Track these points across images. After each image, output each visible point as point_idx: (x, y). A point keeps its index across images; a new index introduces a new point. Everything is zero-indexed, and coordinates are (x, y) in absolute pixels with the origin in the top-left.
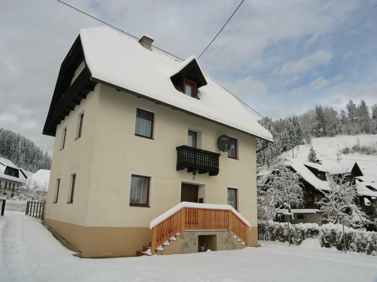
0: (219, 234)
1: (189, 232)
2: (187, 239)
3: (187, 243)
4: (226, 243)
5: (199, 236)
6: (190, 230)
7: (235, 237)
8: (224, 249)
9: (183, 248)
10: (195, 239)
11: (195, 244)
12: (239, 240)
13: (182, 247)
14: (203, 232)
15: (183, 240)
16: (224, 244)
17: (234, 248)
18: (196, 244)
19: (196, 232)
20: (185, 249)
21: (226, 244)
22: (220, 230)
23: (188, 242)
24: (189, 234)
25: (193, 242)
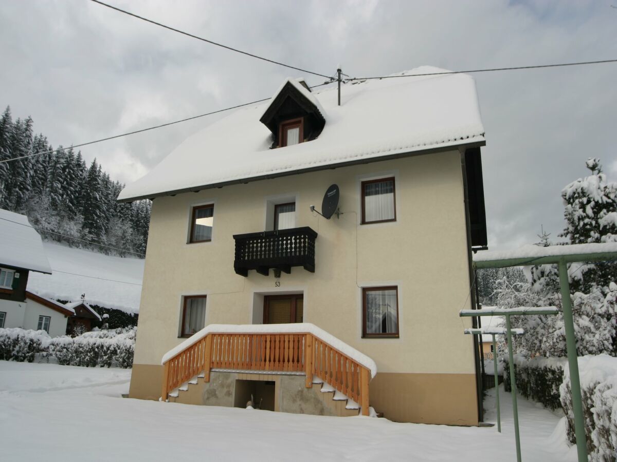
0: (282, 380)
1: (218, 374)
2: (215, 384)
3: (215, 391)
4: (298, 400)
5: (238, 381)
6: (221, 370)
7: (327, 388)
8: (294, 412)
9: (208, 398)
10: (229, 386)
11: (229, 394)
12: (339, 396)
13: (206, 396)
14: (245, 375)
15: (208, 385)
16: (294, 401)
17: (322, 412)
18: (232, 394)
19: (232, 374)
20: (210, 399)
21: (299, 402)
22: (283, 373)
23: (216, 388)
24: (219, 376)
25: (225, 390)
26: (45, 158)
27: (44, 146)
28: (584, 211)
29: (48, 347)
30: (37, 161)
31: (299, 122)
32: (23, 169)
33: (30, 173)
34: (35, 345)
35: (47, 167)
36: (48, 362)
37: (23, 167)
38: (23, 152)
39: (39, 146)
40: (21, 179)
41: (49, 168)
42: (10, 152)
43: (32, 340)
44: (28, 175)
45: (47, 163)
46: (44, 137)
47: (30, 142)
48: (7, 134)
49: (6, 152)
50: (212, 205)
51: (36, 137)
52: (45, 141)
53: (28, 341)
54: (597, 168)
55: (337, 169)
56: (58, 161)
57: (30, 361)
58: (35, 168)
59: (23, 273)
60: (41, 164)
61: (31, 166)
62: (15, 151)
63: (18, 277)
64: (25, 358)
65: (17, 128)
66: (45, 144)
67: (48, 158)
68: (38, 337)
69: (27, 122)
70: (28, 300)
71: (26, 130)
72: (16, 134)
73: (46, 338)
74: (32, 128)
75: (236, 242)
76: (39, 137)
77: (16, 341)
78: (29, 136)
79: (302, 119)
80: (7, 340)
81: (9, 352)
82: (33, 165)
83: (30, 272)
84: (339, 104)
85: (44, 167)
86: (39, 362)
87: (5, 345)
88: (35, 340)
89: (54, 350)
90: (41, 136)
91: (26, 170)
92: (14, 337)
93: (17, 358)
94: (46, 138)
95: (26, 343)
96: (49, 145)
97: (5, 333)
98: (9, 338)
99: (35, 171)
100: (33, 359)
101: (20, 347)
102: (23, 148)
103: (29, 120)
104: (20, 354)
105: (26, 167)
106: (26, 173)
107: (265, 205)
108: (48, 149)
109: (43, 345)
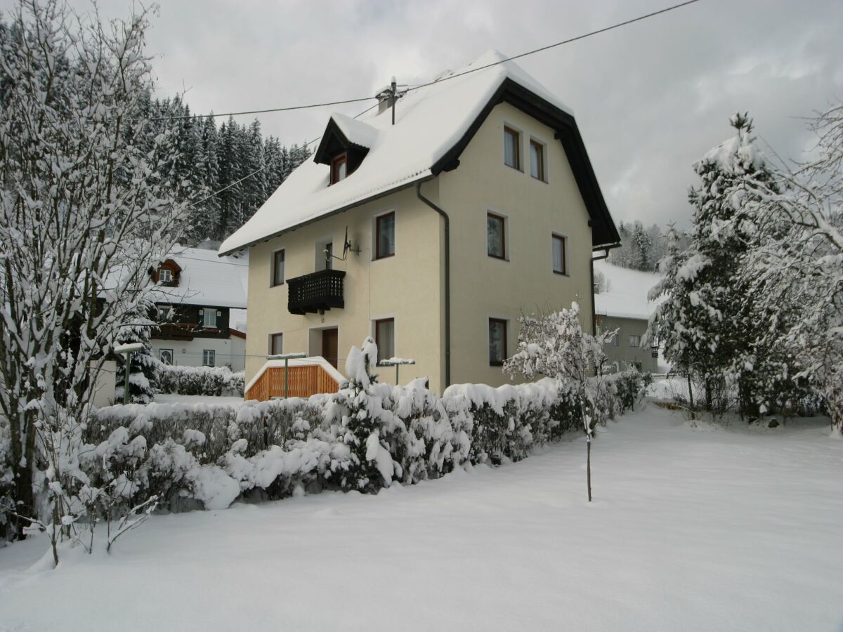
26: (280, 164)
27: (276, 149)
28: (708, 191)
29: (230, 382)
30: (271, 169)
31: (343, 157)
32: (257, 182)
33: (265, 185)
34: (219, 380)
35: (283, 174)
36: (232, 395)
37: (256, 179)
38: (254, 162)
39: (271, 151)
40: (255, 195)
41: (285, 174)
42: (240, 167)
43: (216, 376)
44: (263, 187)
45: (282, 169)
46: (275, 138)
47: (261, 149)
48: (234, 146)
49: (236, 167)
50: (283, 250)
51: (267, 141)
52: (278, 143)
53: (213, 377)
54: (745, 124)
55: (347, 211)
56: (293, 165)
57: (218, 395)
58: (269, 178)
59: (225, 311)
60: (276, 172)
61: (264, 176)
62: (245, 164)
63: (220, 315)
64: (213, 392)
65: (243, 136)
66: (277, 147)
67: (282, 163)
68: (222, 373)
69: (255, 126)
70: (233, 337)
71: (255, 135)
72: (244, 144)
73: (227, 373)
74: (260, 132)
75: (289, 286)
76: (270, 140)
77: (204, 378)
78: (259, 143)
79: (345, 154)
80: (197, 377)
81: (200, 387)
82: (267, 175)
83: (230, 309)
84: (393, 123)
85: (279, 174)
86: (225, 396)
87: (196, 382)
88: (219, 376)
89: (234, 385)
90: (272, 138)
91: (260, 183)
92: (201, 374)
93: (207, 393)
94: (278, 139)
95: (212, 380)
96: (282, 147)
97: (194, 372)
98: (198, 376)
99: (271, 182)
100: (221, 393)
101: (208, 383)
102: (253, 159)
103: (256, 123)
104: (209, 389)
105: (260, 178)
106: (260, 186)
107: (314, 246)
108: (281, 151)
109: (225, 381)
